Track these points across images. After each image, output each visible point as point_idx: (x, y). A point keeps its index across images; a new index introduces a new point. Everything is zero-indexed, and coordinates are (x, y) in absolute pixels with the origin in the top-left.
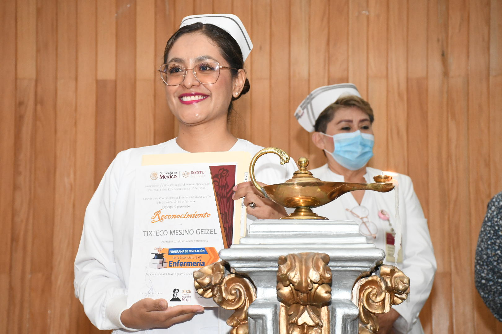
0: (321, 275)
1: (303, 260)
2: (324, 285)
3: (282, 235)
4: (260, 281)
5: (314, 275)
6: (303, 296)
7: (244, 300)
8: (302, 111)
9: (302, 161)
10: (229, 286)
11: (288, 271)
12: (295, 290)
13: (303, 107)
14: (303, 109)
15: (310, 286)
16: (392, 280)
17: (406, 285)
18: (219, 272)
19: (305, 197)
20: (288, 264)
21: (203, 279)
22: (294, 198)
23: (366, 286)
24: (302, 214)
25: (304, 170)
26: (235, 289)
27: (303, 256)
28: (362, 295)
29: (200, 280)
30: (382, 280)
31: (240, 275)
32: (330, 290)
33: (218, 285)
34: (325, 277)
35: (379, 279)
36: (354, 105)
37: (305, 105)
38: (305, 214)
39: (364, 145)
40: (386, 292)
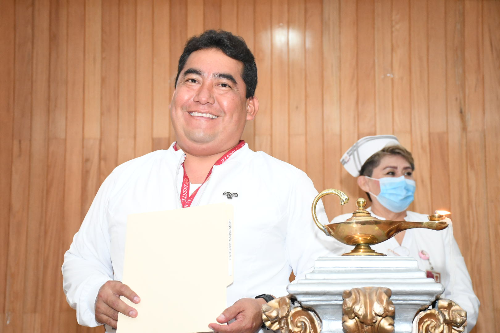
0: (385, 308)
1: (367, 294)
2: (387, 317)
3: (345, 270)
4: (325, 314)
5: (378, 309)
6: (367, 328)
7: (309, 332)
8: (348, 157)
9: (360, 202)
10: (295, 319)
11: (354, 304)
12: (360, 322)
13: (349, 154)
14: (350, 156)
15: (374, 318)
16: (450, 314)
17: (463, 318)
18: (285, 306)
19: (364, 235)
20: (353, 297)
21: (271, 312)
22: (354, 236)
23: (425, 319)
24: (362, 250)
25: (363, 210)
26: (300, 322)
27: (367, 290)
28: (421, 327)
29: (268, 313)
30: (440, 313)
31: (306, 309)
32: (393, 322)
33: (285, 318)
34: (389, 310)
35: (437, 312)
36: (399, 153)
37: (351, 152)
38: (364, 250)
39: (407, 190)
40: (444, 324)
